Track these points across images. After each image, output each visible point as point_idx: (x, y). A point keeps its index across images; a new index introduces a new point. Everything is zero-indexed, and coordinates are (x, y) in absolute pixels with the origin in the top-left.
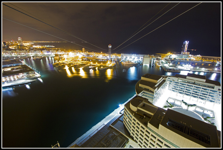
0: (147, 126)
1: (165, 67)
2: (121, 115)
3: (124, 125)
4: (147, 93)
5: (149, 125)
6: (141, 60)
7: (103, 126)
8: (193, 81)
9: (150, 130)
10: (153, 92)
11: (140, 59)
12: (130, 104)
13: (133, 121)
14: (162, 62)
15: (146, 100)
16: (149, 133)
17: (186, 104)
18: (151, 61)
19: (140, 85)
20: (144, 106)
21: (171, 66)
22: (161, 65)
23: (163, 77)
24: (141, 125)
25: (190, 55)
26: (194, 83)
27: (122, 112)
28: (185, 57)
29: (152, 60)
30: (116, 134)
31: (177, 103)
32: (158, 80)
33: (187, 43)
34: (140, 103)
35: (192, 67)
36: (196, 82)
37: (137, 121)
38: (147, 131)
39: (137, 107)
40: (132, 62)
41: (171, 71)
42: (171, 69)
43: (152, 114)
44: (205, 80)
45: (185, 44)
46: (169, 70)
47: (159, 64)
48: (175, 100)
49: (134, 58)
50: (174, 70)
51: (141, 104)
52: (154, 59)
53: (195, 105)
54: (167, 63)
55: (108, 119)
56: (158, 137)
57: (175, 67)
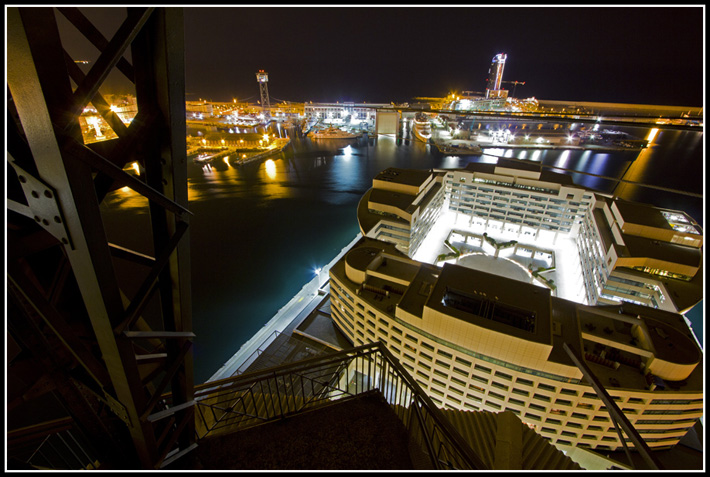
0: (393, 317)
1: (442, 140)
2: (322, 298)
3: (334, 324)
4: (391, 228)
5: (399, 312)
6: (370, 123)
7: (274, 337)
8: (511, 180)
9: (403, 323)
10: (407, 223)
11: (368, 118)
12: (346, 264)
13: (357, 309)
14: (433, 126)
15: (390, 246)
16: (400, 332)
17: (492, 241)
18: (401, 123)
19: (371, 205)
20: (384, 267)
21: (458, 138)
22: (429, 136)
23: (435, 175)
24: (379, 315)
25: (510, 100)
26: (513, 186)
27: (323, 290)
28: (495, 107)
29: (405, 120)
30: (314, 352)
31: (473, 242)
32: (419, 186)
33: (501, 59)
34: (374, 257)
35: (512, 137)
36: (519, 181)
37: (368, 307)
38: (394, 328)
39: (364, 270)
40: (344, 129)
41: (459, 151)
42: (457, 147)
43: (407, 283)
44: (538, 175)
45: (496, 64)
46: (453, 150)
47: (425, 133)
48: (466, 234)
49: (348, 119)
50: (465, 147)
51: (377, 260)
52: (408, 118)
53: (513, 243)
54: (446, 129)
55: (285, 316)
56: (421, 339)
57: (469, 139)
